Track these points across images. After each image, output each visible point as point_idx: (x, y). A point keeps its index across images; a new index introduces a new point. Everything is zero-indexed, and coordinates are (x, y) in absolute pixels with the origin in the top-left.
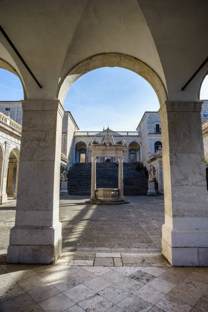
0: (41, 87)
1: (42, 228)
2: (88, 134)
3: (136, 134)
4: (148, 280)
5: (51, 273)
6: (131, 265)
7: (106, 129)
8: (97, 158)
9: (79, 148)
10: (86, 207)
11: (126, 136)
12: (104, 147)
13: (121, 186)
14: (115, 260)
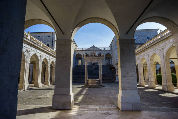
0: (64, 34)
1: (66, 95)
2: (82, 49)
3: (110, 49)
4: (110, 115)
5: (70, 112)
6: (104, 110)
7: (92, 46)
8: (88, 63)
9: (78, 57)
10: (83, 89)
11: (104, 50)
12: (92, 57)
13: (101, 78)
14: (97, 109)
